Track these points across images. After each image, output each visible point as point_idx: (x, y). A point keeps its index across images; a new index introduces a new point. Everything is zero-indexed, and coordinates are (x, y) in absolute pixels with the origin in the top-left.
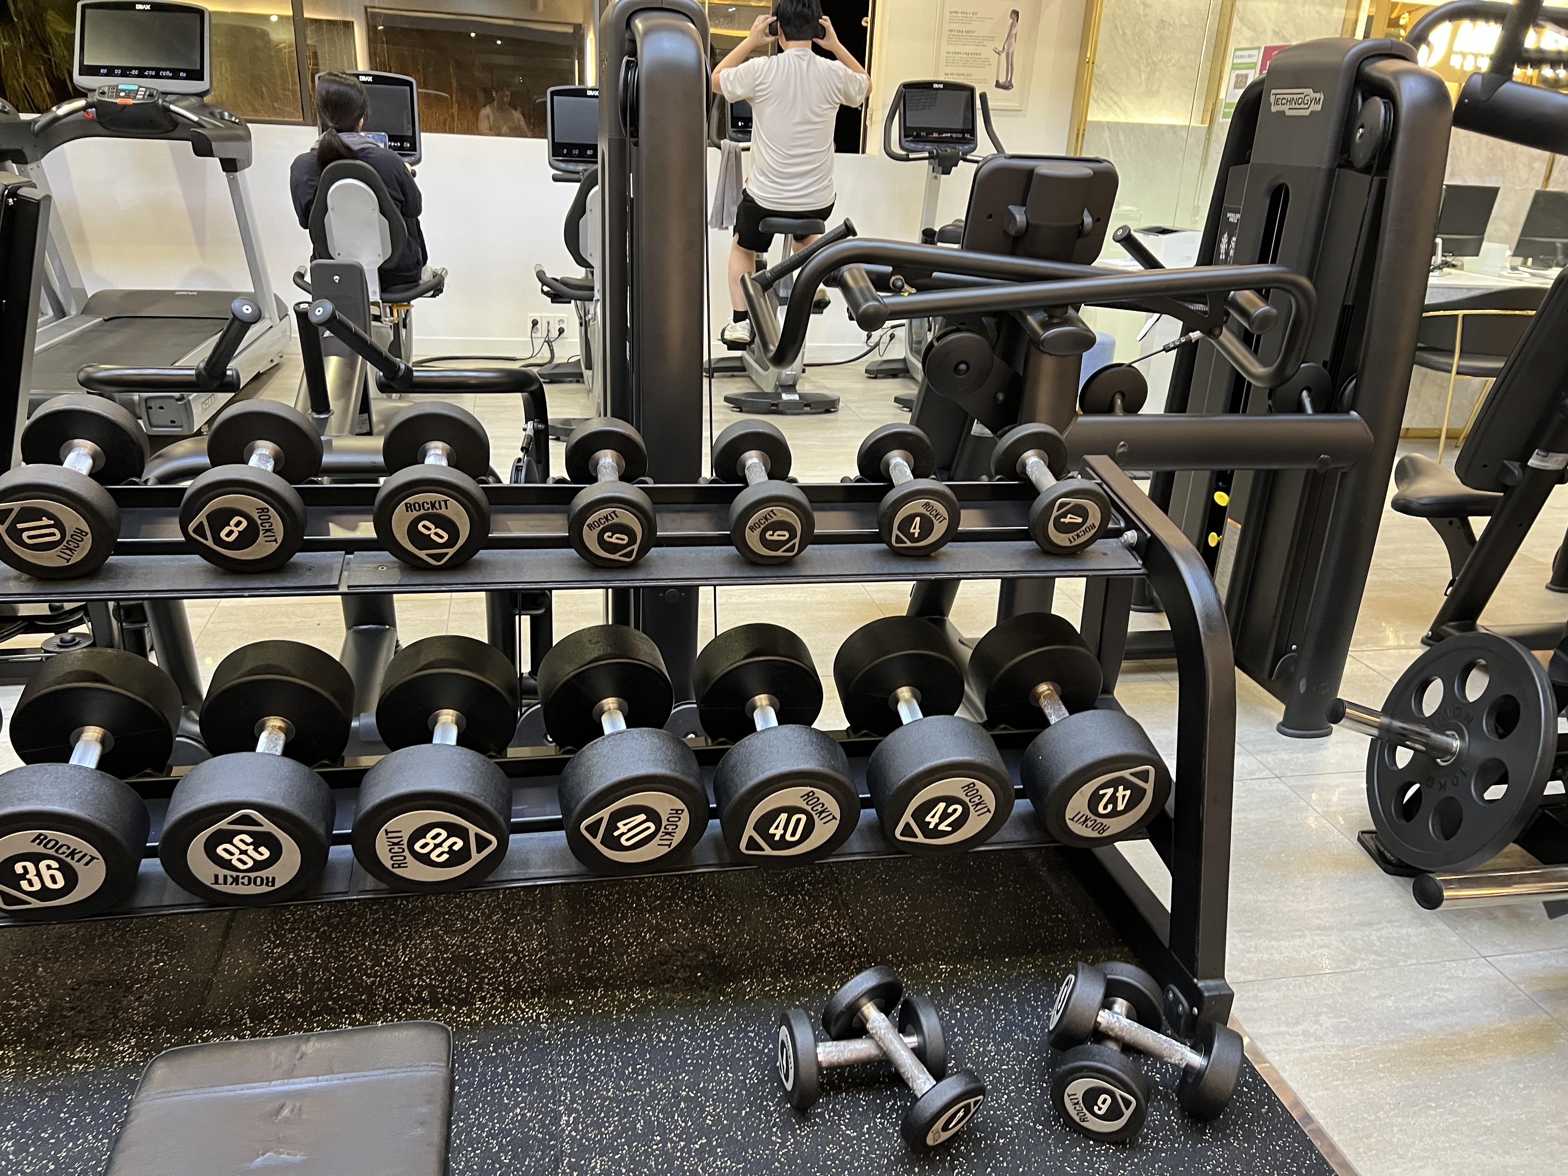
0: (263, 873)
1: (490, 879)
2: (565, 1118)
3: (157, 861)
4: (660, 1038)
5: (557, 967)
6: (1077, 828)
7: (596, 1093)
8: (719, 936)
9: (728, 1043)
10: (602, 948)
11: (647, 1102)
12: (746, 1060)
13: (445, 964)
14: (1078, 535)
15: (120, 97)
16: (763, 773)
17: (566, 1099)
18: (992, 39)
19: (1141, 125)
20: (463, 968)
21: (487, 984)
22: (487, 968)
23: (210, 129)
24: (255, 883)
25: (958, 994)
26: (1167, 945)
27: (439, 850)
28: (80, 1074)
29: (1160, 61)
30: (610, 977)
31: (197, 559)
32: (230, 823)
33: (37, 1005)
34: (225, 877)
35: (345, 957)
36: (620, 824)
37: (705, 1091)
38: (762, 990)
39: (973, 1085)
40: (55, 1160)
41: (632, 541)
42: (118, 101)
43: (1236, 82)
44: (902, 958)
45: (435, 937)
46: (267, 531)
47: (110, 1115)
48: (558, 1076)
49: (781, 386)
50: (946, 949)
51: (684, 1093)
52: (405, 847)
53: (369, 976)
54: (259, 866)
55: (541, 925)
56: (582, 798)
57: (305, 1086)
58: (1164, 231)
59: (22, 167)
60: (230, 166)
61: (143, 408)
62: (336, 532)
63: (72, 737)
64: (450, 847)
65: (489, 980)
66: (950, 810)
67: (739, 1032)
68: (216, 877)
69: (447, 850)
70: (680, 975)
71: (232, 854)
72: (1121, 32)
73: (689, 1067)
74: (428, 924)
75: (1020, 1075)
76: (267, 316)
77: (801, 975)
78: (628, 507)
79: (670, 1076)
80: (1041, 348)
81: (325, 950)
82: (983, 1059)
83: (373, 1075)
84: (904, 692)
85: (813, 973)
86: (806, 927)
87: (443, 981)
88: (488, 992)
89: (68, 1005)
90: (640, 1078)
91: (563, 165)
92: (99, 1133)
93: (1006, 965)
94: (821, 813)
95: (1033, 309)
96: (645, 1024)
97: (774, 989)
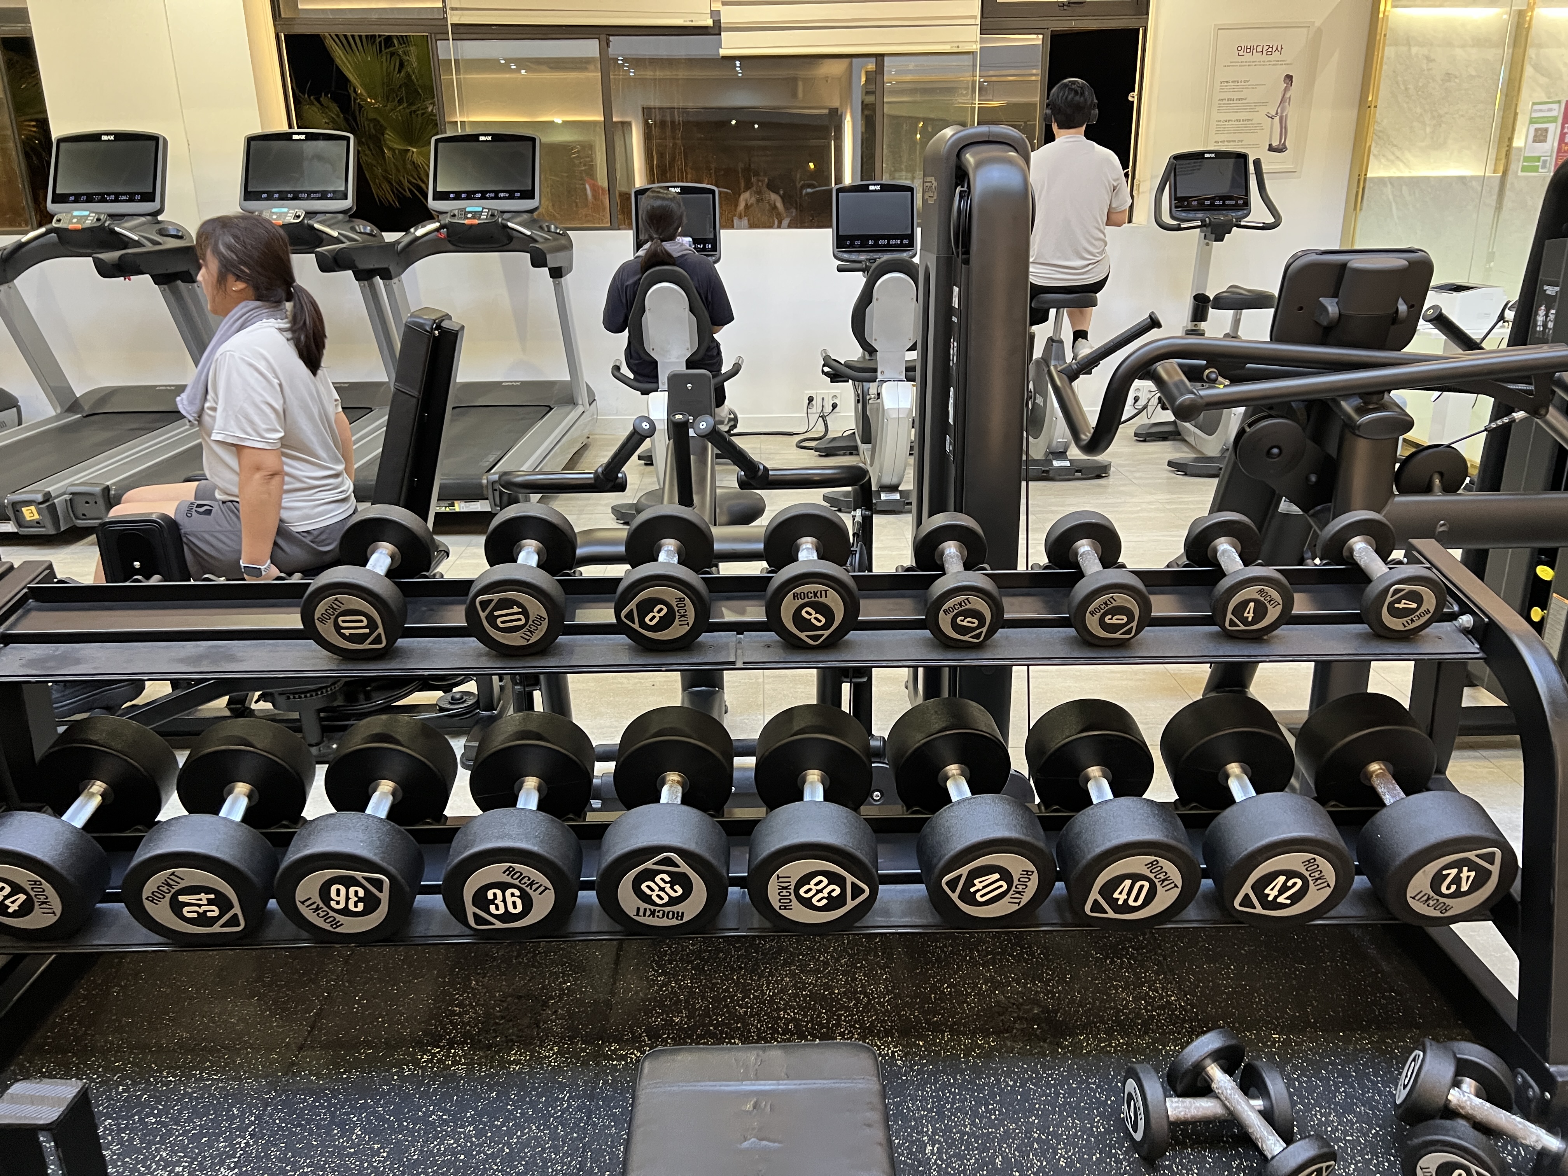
0: (675, 908)
1: (857, 924)
2: (929, 1148)
3: (593, 893)
4: (1007, 1082)
5: (904, 1010)
6: (1418, 906)
7: (955, 1127)
8: (1051, 992)
9: (1072, 1092)
10: (942, 997)
11: (1003, 1140)
12: (1091, 1109)
13: (805, 1000)
14: (1412, 621)
15: (468, 218)
16: (1110, 841)
17: (928, 1130)
18: (1265, 104)
19: (1427, 179)
20: (821, 1005)
21: (844, 1021)
22: (843, 1007)
23: (542, 243)
24: (668, 917)
25: (1294, 1064)
26: (1514, 1029)
27: (820, 896)
28: (519, 1073)
29: (1446, 113)
30: (954, 1023)
31: (623, 639)
32: (655, 864)
33: (476, 1012)
34: (645, 910)
35: (718, 988)
36: (976, 882)
37: (1055, 1135)
38: (1097, 1045)
39: (1325, 1150)
40: (509, 1145)
41: (982, 624)
42: (466, 222)
43: (1535, 136)
44: (1234, 1025)
45: (793, 975)
46: (682, 616)
47: (547, 1109)
48: (918, 1110)
49: (1052, 453)
50: (1277, 1019)
51: (1036, 1135)
52: (792, 891)
53: (741, 1007)
54: (673, 901)
55: (884, 970)
56: (945, 855)
57: (768, 1088)
58: (1459, 288)
59: (387, 282)
60: (557, 273)
61: (490, 491)
62: (729, 616)
63: (516, 786)
64: (830, 893)
65: (845, 1017)
66: (1290, 884)
67: (1081, 1083)
68: (638, 909)
69: (826, 895)
70: (1017, 1025)
71: (652, 890)
72: (1403, 88)
73: (1038, 1111)
74: (786, 963)
75: (1366, 1147)
76: (580, 402)
77: (1135, 1035)
78: (980, 595)
79: (1021, 1118)
80: (1357, 432)
81: (701, 982)
82: (1326, 1128)
83: (820, 1084)
84: (1234, 768)
85: (1146, 1033)
86: (1134, 989)
87: (805, 1016)
88: (846, 1029)
89: (498, 1014)
90: (993, 1117)
91: (846, 256)
92: (540, 1124)
93: (1340, 1039)
94: (1163, 881)
95: (1346, 397)
96: (992, 1069)
97: (1110, 1045)
